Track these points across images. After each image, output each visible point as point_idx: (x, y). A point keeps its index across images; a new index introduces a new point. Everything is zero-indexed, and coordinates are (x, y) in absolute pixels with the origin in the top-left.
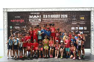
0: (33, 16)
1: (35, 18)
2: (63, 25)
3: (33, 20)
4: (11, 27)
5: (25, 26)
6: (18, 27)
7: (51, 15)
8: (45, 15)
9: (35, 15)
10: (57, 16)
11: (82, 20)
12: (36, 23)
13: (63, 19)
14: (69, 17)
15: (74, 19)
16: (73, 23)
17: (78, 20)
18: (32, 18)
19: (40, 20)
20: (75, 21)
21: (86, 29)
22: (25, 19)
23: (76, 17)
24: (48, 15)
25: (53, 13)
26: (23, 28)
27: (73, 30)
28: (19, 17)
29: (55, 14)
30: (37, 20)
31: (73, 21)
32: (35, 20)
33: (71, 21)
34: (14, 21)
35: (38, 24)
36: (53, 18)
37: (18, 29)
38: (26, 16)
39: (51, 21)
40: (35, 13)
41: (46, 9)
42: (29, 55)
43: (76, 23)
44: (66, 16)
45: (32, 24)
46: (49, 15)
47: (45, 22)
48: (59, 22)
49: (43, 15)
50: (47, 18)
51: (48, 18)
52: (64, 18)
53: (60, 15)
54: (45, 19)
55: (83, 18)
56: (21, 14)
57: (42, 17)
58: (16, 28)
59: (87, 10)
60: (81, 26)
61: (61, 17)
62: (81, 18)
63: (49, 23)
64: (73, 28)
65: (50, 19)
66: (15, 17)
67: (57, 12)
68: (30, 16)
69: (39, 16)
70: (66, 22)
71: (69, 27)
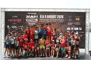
0: (30, 16)
1: (32, 18)
3: (30, 20)
4: (8, 27)
5: (22, 26)
6: (15, 27)
7: (48, 16)
8: (42, 15)
9: (32, 15)
10: (53, 17)
11: (77, 21)
12: (33, 23)
13: (59, 20)
14: (65, 18)
15: (70, 20)
16: (69, 24)
17: (73, 21)
18: (29, 18)
19: (37, 20)
20: (71, 21)
21: (81, 29)
22: (22, 18)
23: (72, 18)
24: (44, 15)
25: (50, 13)
26: (20, 28)
27: (68, 30)
28: (16, 17)
29: (52, 14)
30: (34, 20)
31: (69, 21)
32: (32, 20)
33: (67, 21)
34: (11, 20)
35: (34, 24)
36: (49, 18)
37: (15, 28)
38: (23, 15)
40: (32, 13)
41: (42, 9)
42: (26, 54)
43: (71, 24)
44: (62, 17)
45: (29, 24)
46: (46, 16)
47: (42, 22)
48: (55, 22)
49: (40, 15)
50: (43, 18)
51: (45, 18)
52: (60, 18)
53: (56, 16)
54: (42, 19)
55: (79, 19)
56: (18, 14)
57: (39, 17)
58: (13, 27)
59: (83, 11)
60: (76, 26)
61: (57, 18)
62: (77, 19)
63: (46, 22)
64: (69, 29)
65: (46, 19)
66: (13, 17)
67: (53, 13)
68: (27, 16)
69: (36, 16)
70: (62, 22)
71: (64, 27)
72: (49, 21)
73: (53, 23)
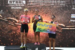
2: (59, 10)
3: (14, 2)
5: (2, 11)
12: (18, 6)
16: (73, 8)
30: (20, 2)
32: (17, 2)
33: (71, 4)
39: (41, 4)
47: (32, 5)
48: (53, 6)
54: (32, 1)
63: (38, 6)
64: (73, 16)
70: (63, 6)
71: (67, 13)
72: (44, 3)
73: (49, 6)
